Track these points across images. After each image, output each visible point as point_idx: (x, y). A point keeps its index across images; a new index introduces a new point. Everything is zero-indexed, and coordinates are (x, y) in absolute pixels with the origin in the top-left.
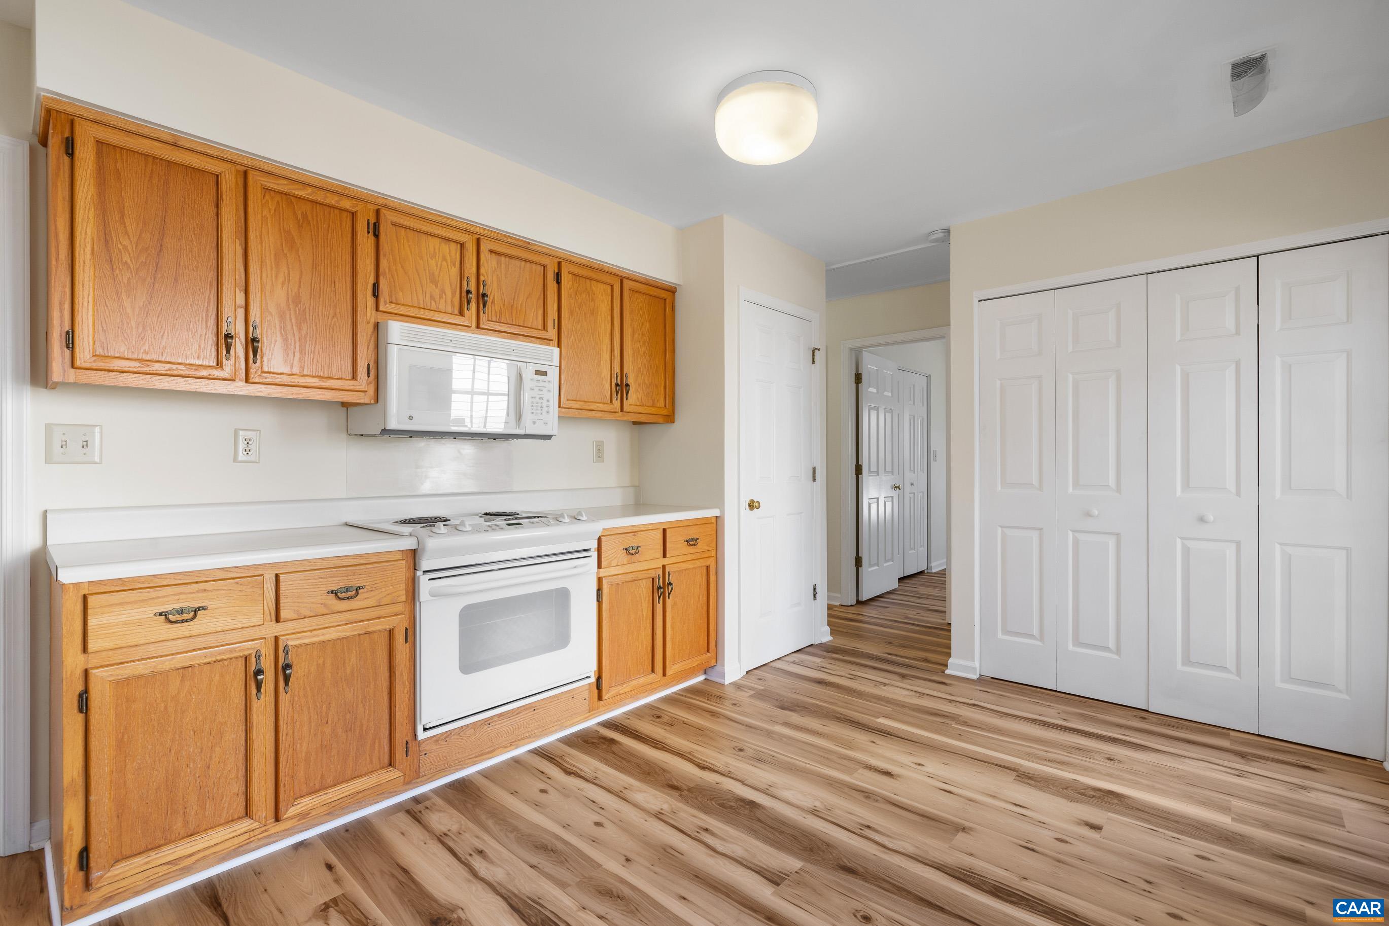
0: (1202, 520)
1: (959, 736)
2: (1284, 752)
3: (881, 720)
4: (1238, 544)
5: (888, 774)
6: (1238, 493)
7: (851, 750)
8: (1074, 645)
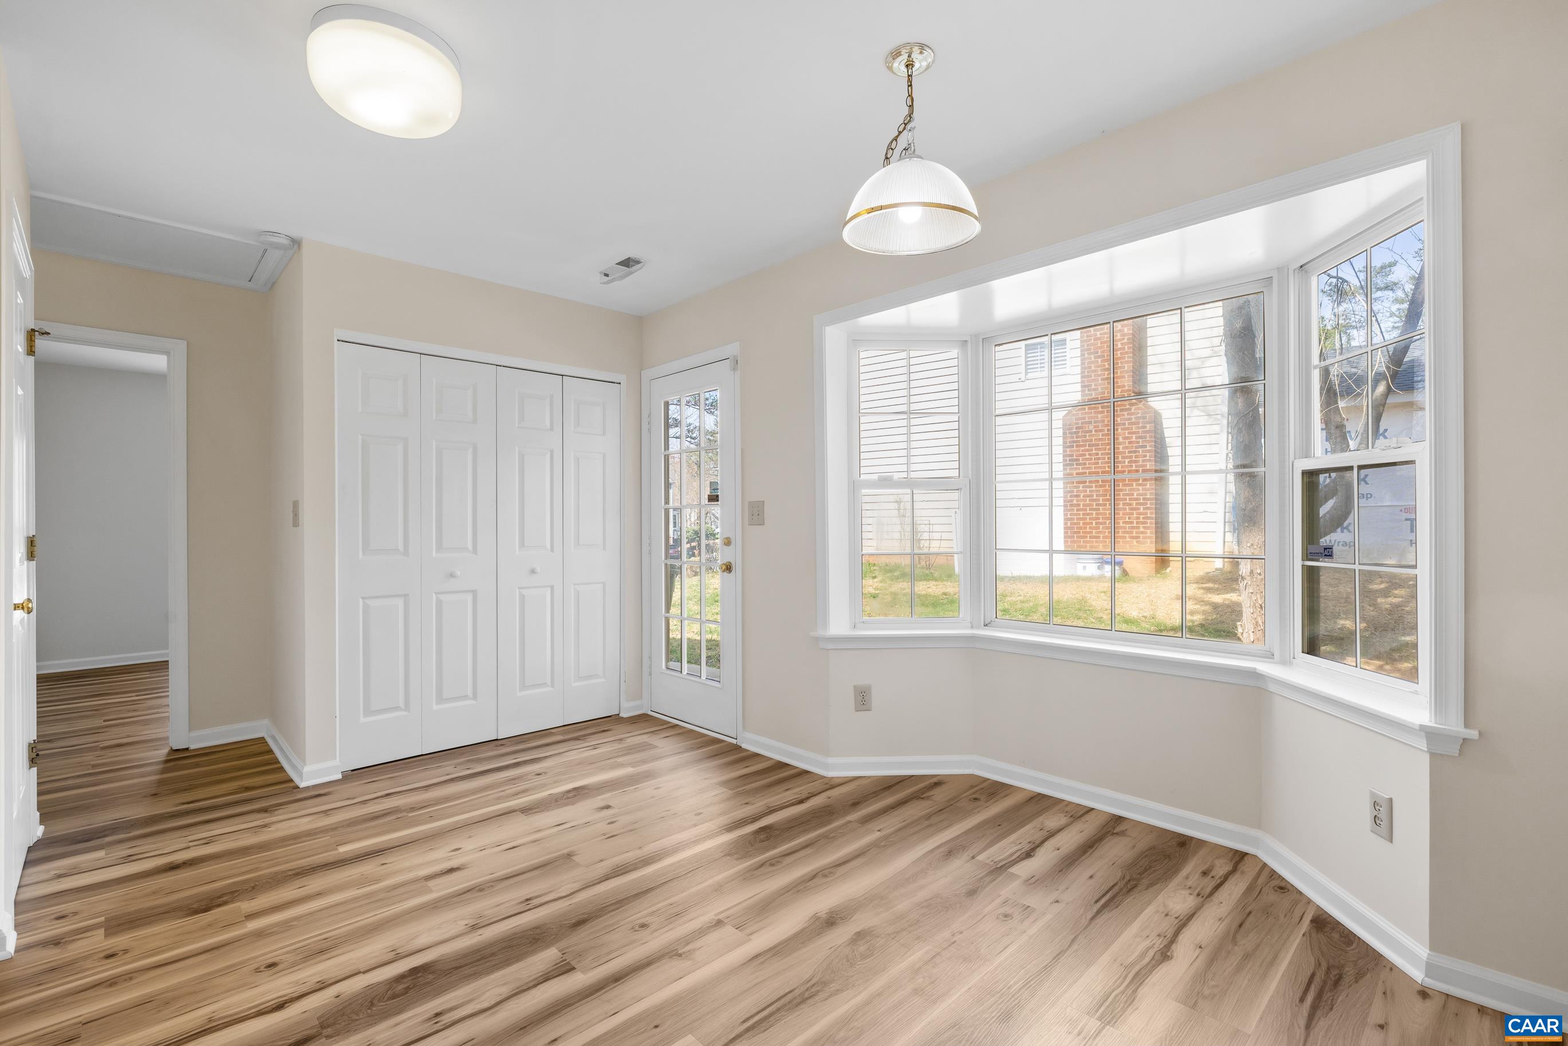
0: (533, 571)
1: (432, 818)
2: (585, 728)
3: (342, 849)
4: (552, 588)
5: (451, 870)
6: (552, 550)
7: (380, 882)
8: (437, 703)
